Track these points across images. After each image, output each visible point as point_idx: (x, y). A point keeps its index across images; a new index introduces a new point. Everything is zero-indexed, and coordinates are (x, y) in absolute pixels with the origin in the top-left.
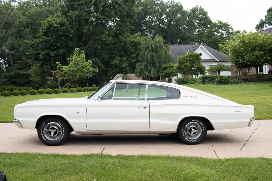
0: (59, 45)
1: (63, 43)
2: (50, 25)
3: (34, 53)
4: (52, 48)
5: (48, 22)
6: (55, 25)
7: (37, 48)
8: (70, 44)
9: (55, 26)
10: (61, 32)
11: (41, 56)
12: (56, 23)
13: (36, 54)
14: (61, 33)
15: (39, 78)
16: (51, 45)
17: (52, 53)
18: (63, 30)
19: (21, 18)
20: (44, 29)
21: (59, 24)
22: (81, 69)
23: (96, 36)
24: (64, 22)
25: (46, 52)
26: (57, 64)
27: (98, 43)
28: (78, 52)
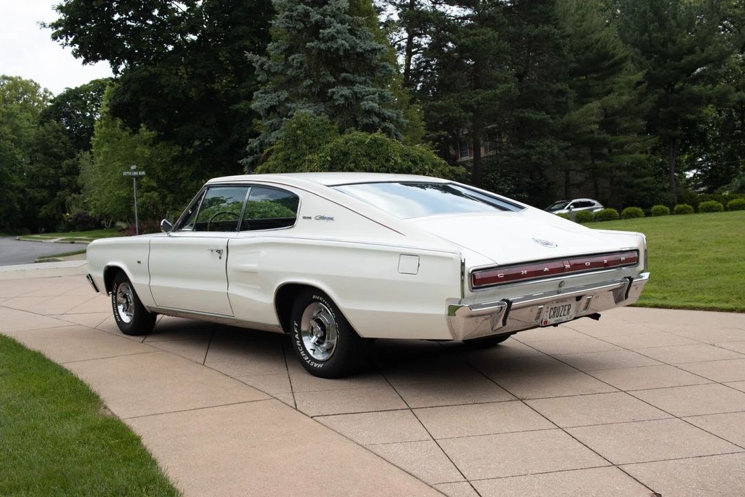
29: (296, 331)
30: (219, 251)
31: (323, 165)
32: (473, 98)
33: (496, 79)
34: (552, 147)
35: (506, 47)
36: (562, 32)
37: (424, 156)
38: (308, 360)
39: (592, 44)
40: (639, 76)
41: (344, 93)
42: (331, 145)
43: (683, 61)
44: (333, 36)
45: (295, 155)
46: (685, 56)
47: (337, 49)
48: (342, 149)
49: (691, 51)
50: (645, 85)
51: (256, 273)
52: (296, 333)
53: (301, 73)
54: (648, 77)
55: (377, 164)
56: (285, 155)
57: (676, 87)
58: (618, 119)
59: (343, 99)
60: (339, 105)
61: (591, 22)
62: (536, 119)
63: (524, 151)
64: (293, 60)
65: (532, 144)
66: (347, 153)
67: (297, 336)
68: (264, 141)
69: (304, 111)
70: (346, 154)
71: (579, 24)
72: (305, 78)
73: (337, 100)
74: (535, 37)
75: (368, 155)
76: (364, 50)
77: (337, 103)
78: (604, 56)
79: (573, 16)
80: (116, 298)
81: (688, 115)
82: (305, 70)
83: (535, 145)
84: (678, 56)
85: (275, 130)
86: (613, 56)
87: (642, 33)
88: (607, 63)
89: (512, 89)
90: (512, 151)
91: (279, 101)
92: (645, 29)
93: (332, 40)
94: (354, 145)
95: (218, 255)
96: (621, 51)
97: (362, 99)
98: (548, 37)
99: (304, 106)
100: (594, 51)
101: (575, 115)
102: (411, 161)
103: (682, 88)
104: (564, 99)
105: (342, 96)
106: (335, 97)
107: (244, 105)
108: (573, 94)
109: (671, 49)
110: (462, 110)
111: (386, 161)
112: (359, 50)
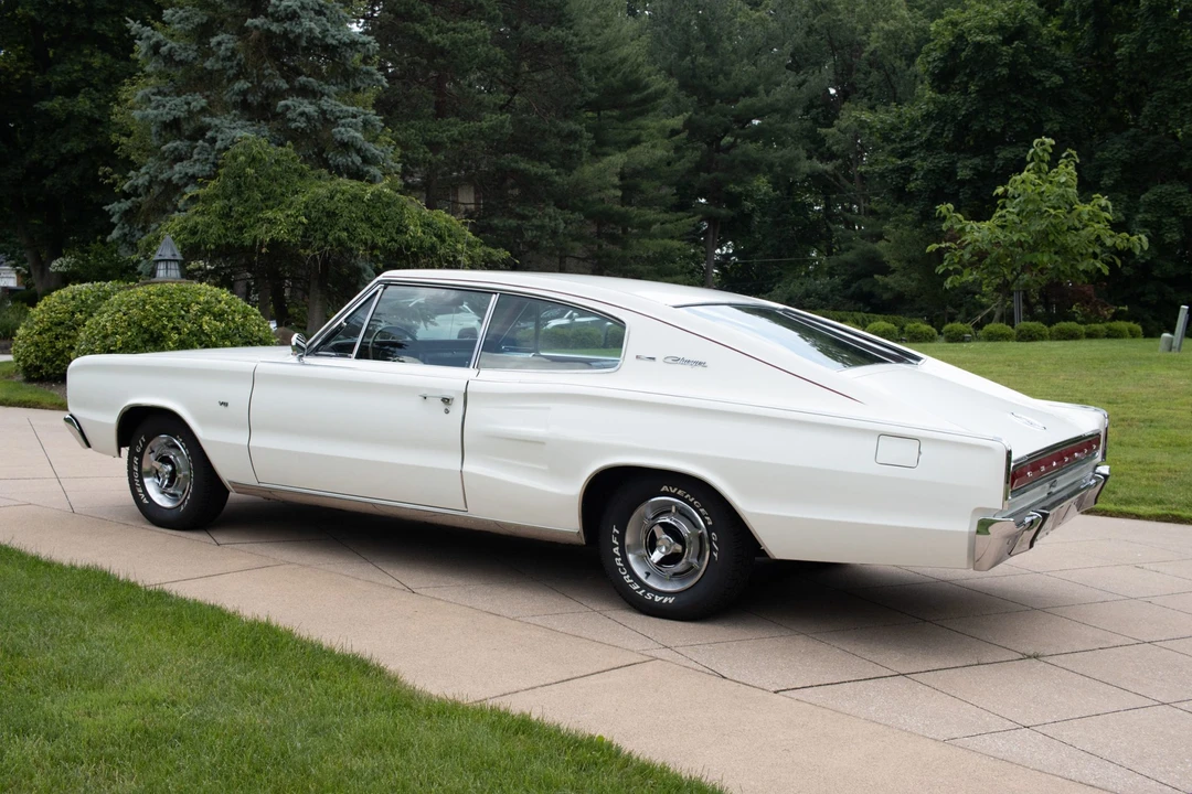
0: (996, 126)
1: (1015, 116)
2: (960, 37)
3: (891, 167)
4: (969, 142)
5: (954, 24)
6: (979, 38)
7: (906, 144)
8: (1051, 119)
9: (979, 43)
10: (1005, 65)
11: (916, 179)
12: (983, 30)
13: (898, 170)
14: (1005, 71)
15: (912, 275)
16: (963, 128)
17: (965, 167)
18: (1013, 56)
19: (894, 18)
20: (934, 61)
21: (1001, 28)
22: (1051, 238)
23: (1176, 78)
24: (1023, 19)
25: (940, 160)
26: (941, 212)
27: (1186, 107)
28: (1047, 157)
29: (615, 542)
30: (446, 401)
31: (293, 230)
32: (444, 131)
33: (479, 104)
34: (556, 219)
35: (499, 56)
36: (580, 42)
37: (454, 228)
38: (639, 590)
39: (615, 64)
40: (677, 122)
41: (307, 110)
42: (301, 198)
43: (740, 105)
44: (295, 12)
45: (241, 209)
46: (741, 98)
47: (299, 36)
48: (326, 205)
49: (750, 92)
50: (684, 135)
51: (543, 443)
52: (615, 546)
53: (232, 67)
54: (688, 124)
55: (383, 236)
56: (223, 208)
57: (724, 142)
58: (645, 185)
59: (303, 119)
60: (296, 129)
61: (619, 31)
62: (536, 174)
63: (513, 222)
64: (219, 44)
65: (527, 212)
66: (334, 213)
67: (616, 550)
68: (157, 177)
69: (240, 134)
70: (331, 215)
71: (598, 31)
72: (237, 77)
73: (295, 121)
74: (541, 45)
75: (368, 219)
76: (340, 42)
77: (293, 126)
78: (634, 86)
79: (589, 17)
80: (140, 462)
81: (732, 186)
82: (238, 64)
83: (531, 214)
84: (733, 97)
85: (181, 160)
86: (646, 87)
87: (682, 56)
88: (635, 97)
89: (507, 124)
90: (496, 221)
91: (189, 112)
92: (685, 51)
93: (291, 19)
94: (344, 201)
95: (442, 406)
96: (658, 82)
97: (335, 123)
98: (560, 47)
99: (234, 125)
100: (619, 75)
101: (588, 171)
102: (435, 235)
103: (733, 145)
104: (577, 146)
105: (302, 114)
106: (289, 115)
107: (60, 104)
108: (588, 138)
109: (723, 85)
110: (427, 150)
111: (397, 233)
112: (330, 41)
